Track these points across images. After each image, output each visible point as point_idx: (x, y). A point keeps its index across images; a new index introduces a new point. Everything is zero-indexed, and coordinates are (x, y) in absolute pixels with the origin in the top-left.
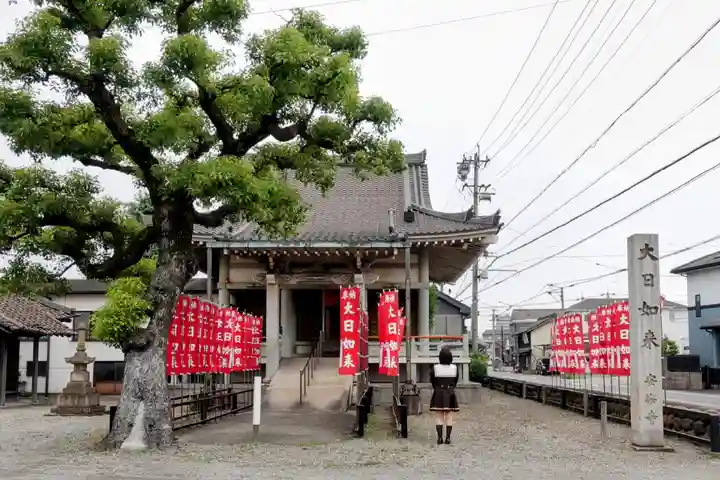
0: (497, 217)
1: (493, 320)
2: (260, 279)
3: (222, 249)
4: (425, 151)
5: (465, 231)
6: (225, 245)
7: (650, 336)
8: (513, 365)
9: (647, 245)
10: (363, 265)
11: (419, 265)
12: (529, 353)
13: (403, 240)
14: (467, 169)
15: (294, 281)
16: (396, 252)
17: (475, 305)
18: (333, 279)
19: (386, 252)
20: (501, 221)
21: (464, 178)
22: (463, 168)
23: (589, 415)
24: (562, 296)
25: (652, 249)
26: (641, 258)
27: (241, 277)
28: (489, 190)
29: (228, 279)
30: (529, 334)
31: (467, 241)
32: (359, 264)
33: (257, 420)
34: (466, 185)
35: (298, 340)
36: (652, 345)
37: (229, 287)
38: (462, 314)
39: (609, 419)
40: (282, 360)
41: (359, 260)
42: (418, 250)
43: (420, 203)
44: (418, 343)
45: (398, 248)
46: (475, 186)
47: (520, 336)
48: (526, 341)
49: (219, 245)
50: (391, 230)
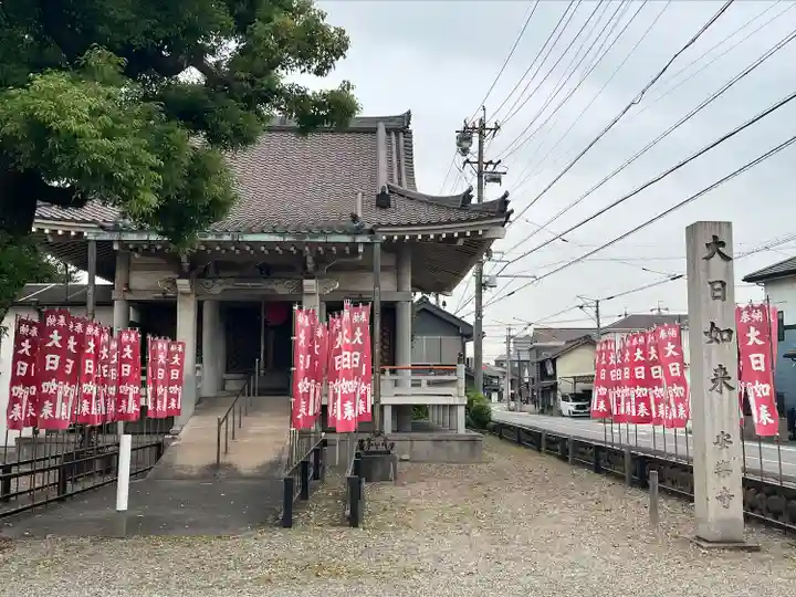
0: (504, 201)
1: (508, 342)
2: (169, 285)
3: (111, 243)
4: (409, 113)
5: (460, 221)
6: (115, 237)
7: (720, 374)
8: (534, 403)
9: (715, 237)
10: (316, 268)
11: (397, 270)
12: (554, 387)
13: (371, 232)
14: (469, 139)
15: (217, 289)
16: (361, 250)
17: (479, 322)
18: (273, 286)
19: (347, 249)
20: (509, 208)
21: (465, 151)
22: (464, 137)
23: (633, 484)
24: (597, 312)
25: (723, 244)
26: (707, 258)
27: (146, 283)
28: (499, 169)
29: (127, 285)
30: (554, 362)
31: (462, 235)
32: (310, 266)
33: (122, 503)
34: (468, 161)
35: (228, 371)
36: (724, 388)
37: (129, 297)
38: (463, 335)
39: (660, 489)
40: (200, 401)
41: (310, 259)
42: (393, 248)
43: (400, 184)
44: (395, 377)
45: (365, 244)
46: (480, 161)
47: (542, 364)
48: (550, 372)
49: (107, 237)
50: (354, 218)
